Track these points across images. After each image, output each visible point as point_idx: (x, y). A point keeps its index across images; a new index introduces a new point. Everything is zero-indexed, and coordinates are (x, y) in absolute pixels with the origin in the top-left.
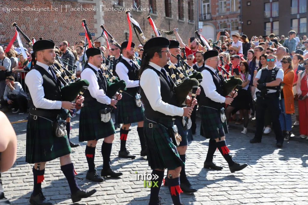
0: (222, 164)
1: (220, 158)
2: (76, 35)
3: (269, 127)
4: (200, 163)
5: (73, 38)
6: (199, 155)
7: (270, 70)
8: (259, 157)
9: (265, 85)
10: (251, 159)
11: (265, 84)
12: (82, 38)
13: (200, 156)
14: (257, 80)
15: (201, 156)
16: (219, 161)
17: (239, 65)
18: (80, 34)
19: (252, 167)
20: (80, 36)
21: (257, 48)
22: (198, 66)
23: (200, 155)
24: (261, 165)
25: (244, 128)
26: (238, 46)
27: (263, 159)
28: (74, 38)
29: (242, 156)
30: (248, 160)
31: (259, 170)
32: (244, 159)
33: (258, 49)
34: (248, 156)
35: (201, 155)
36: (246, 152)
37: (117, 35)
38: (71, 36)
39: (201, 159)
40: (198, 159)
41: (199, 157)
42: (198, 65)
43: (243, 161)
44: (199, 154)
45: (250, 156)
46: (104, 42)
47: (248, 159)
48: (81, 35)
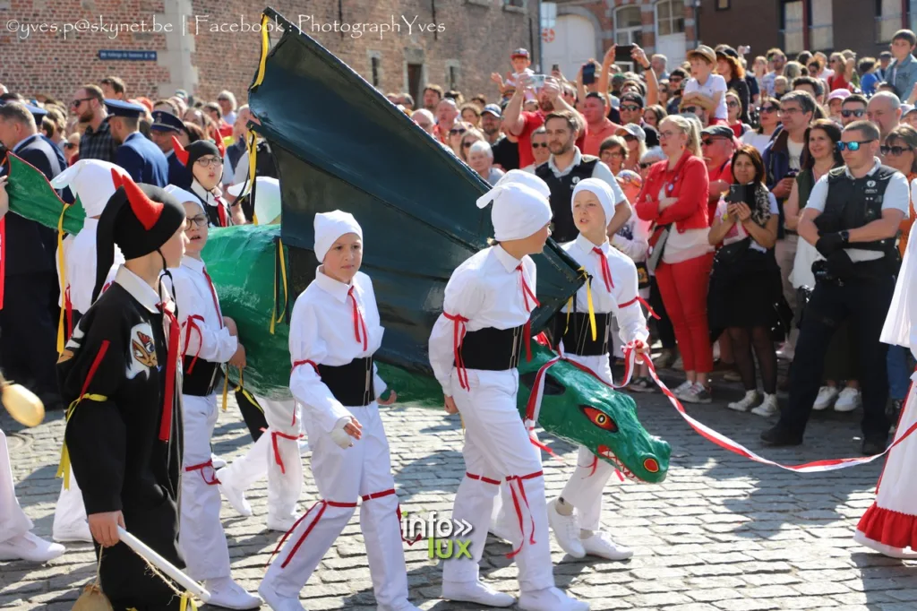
0: (706, 530)
1: (691, 506)
2: (85, 58)
3: (853, 387)
4: (626, 530)
5: (73, 71)
6: (614, 497)
7: (857, 180)
8: (832, 498)
9: (847, 240)
10: (805, 509)
11: (846, 234)
12: (108, 70)
13: (618, 503)
14: (814, 216)
15: (620, 504)
16: (693, 520)
17: (730, 162)
18: (99, 55)
19: (817, 537)
20: (99, 61)
21: (790, 99)
22: (555, 170)
23: (618, 499)
24: (847, 527)
25: (766, 395)
26: (711, 94)
27: (849, 506)
28: (79, 69)
29: (771, 499)
30: (795, 511)
31: (845, 548)
32: (782, 507)
33: (796, 105)
34: (791, 496)
35: (623, 497)
36: (780, 484)
37: (242, 56)
38: (64, 64)
39: (623, 511)
40: (614, 513)
41: (616, 507)
42: (555, 164)
43: (778, 514)
44: (616, 495)
45: (798, 497)
46: (195, 85)
47: (796, 508)
48: (102, 59)
